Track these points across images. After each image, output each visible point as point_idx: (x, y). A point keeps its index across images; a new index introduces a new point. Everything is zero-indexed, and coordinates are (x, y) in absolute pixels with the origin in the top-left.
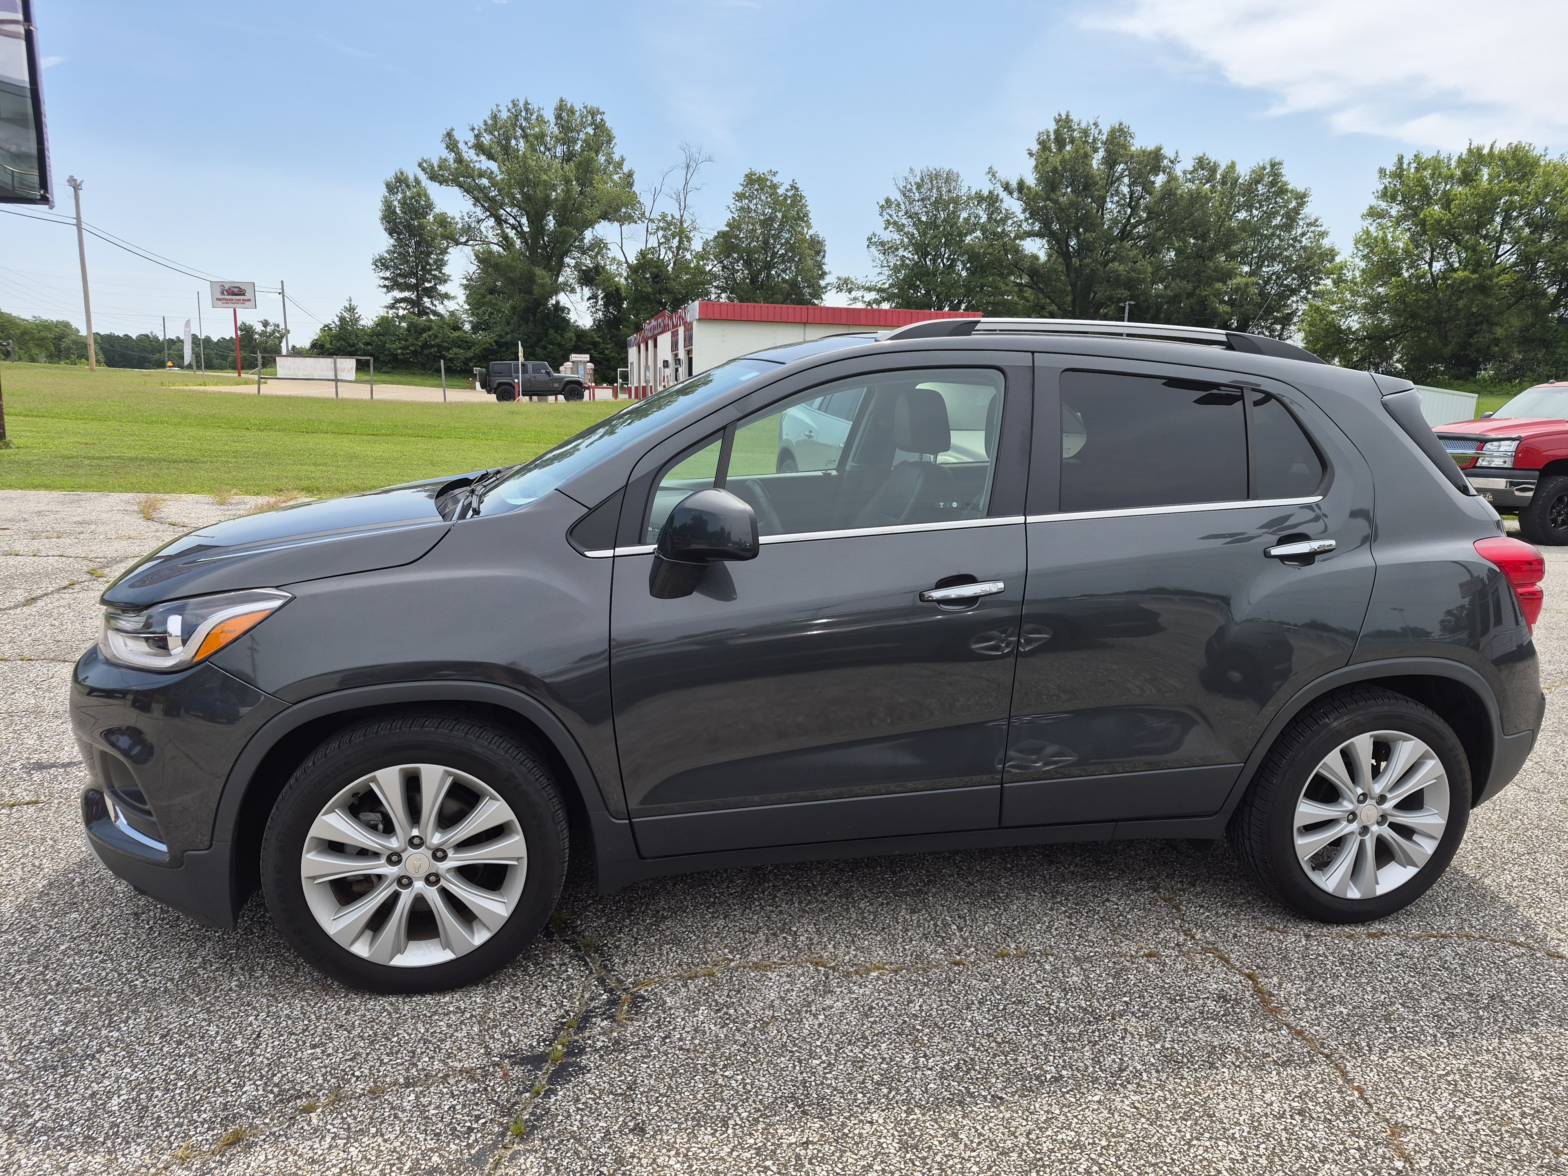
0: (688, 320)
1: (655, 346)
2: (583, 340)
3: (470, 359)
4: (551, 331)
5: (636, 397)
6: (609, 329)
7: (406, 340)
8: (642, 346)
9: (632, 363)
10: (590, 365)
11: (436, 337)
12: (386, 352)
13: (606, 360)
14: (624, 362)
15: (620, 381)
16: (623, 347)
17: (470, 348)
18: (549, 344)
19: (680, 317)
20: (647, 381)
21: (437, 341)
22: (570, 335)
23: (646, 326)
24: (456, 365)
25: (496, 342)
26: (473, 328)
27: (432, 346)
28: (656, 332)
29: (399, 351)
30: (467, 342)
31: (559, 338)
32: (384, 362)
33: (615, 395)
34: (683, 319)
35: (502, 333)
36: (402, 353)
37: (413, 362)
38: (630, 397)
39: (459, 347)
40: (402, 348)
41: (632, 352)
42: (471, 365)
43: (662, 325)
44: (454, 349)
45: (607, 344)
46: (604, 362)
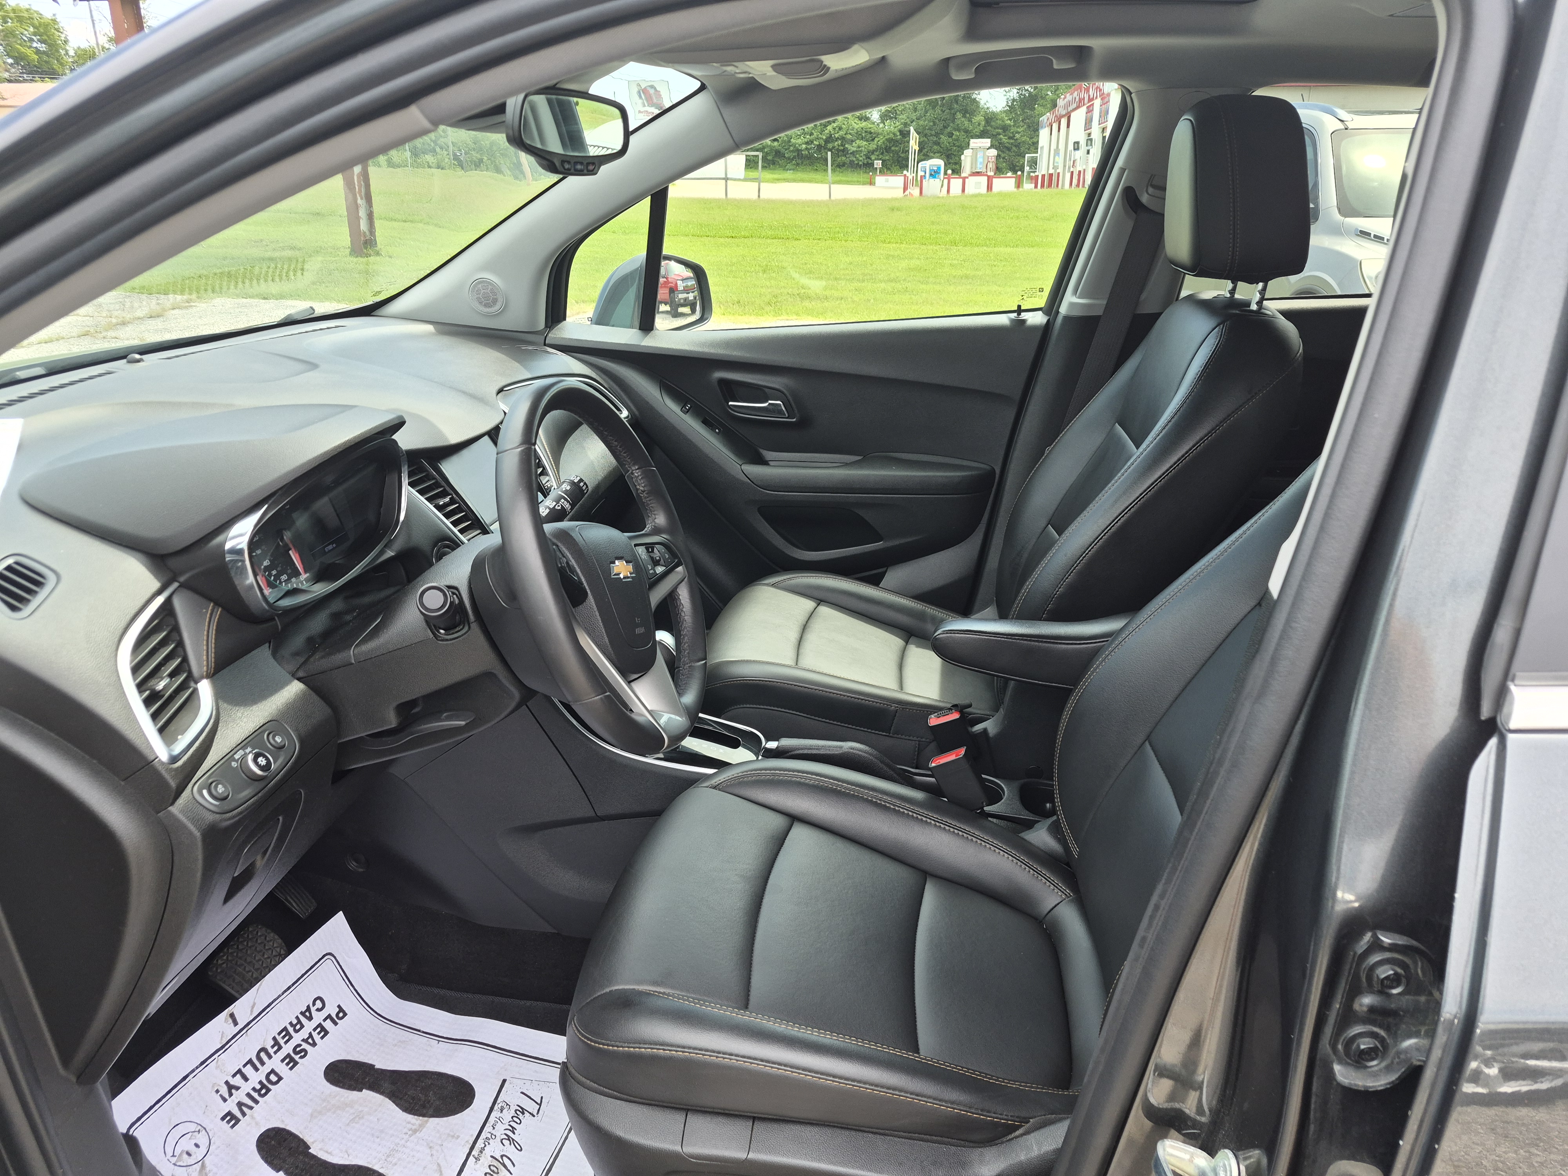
0: (1106, 92)
1: (1068, 126)
2: (993, 124)
3: (873, 152)
4: (959, 115)
5: (1042, 186)
6: (1023, 110)
7: (811, 134)
8: (1055, 126)
9: (1042, 148)
10: (994, 152)
11: (840, 128)
12: (792, 148)
13: (1016, 146)
14: (1034, 146)
15: (1027, 168)
16: (1035, 129)
17: (873, 140)
18: (955, 130)
19: (1097, 88)
20: (1055, 168)
21: (841, 133)
22: (979, 118)
23: (1061, 103)
24: (858, 160)
25: (900, 131)
26: (881, 117)
27: (837, 139)
28: (1070, 109)
29: (804, 146)
30: (871, 133)
31: (966, 123)
32: (789, 158)
33: (1019, 185)
34: (1100, 90)
35: (908, 120)
36: (806, 149)
37: (817, 159)
38: (1036, 187)
39: (862, 139)
40: (807, 143)
41: (1044, 133)
42: (873, 157)
43: (1077, 99)
44: (858, 141)
45: (1018, 127)
46: (1014, 148)
